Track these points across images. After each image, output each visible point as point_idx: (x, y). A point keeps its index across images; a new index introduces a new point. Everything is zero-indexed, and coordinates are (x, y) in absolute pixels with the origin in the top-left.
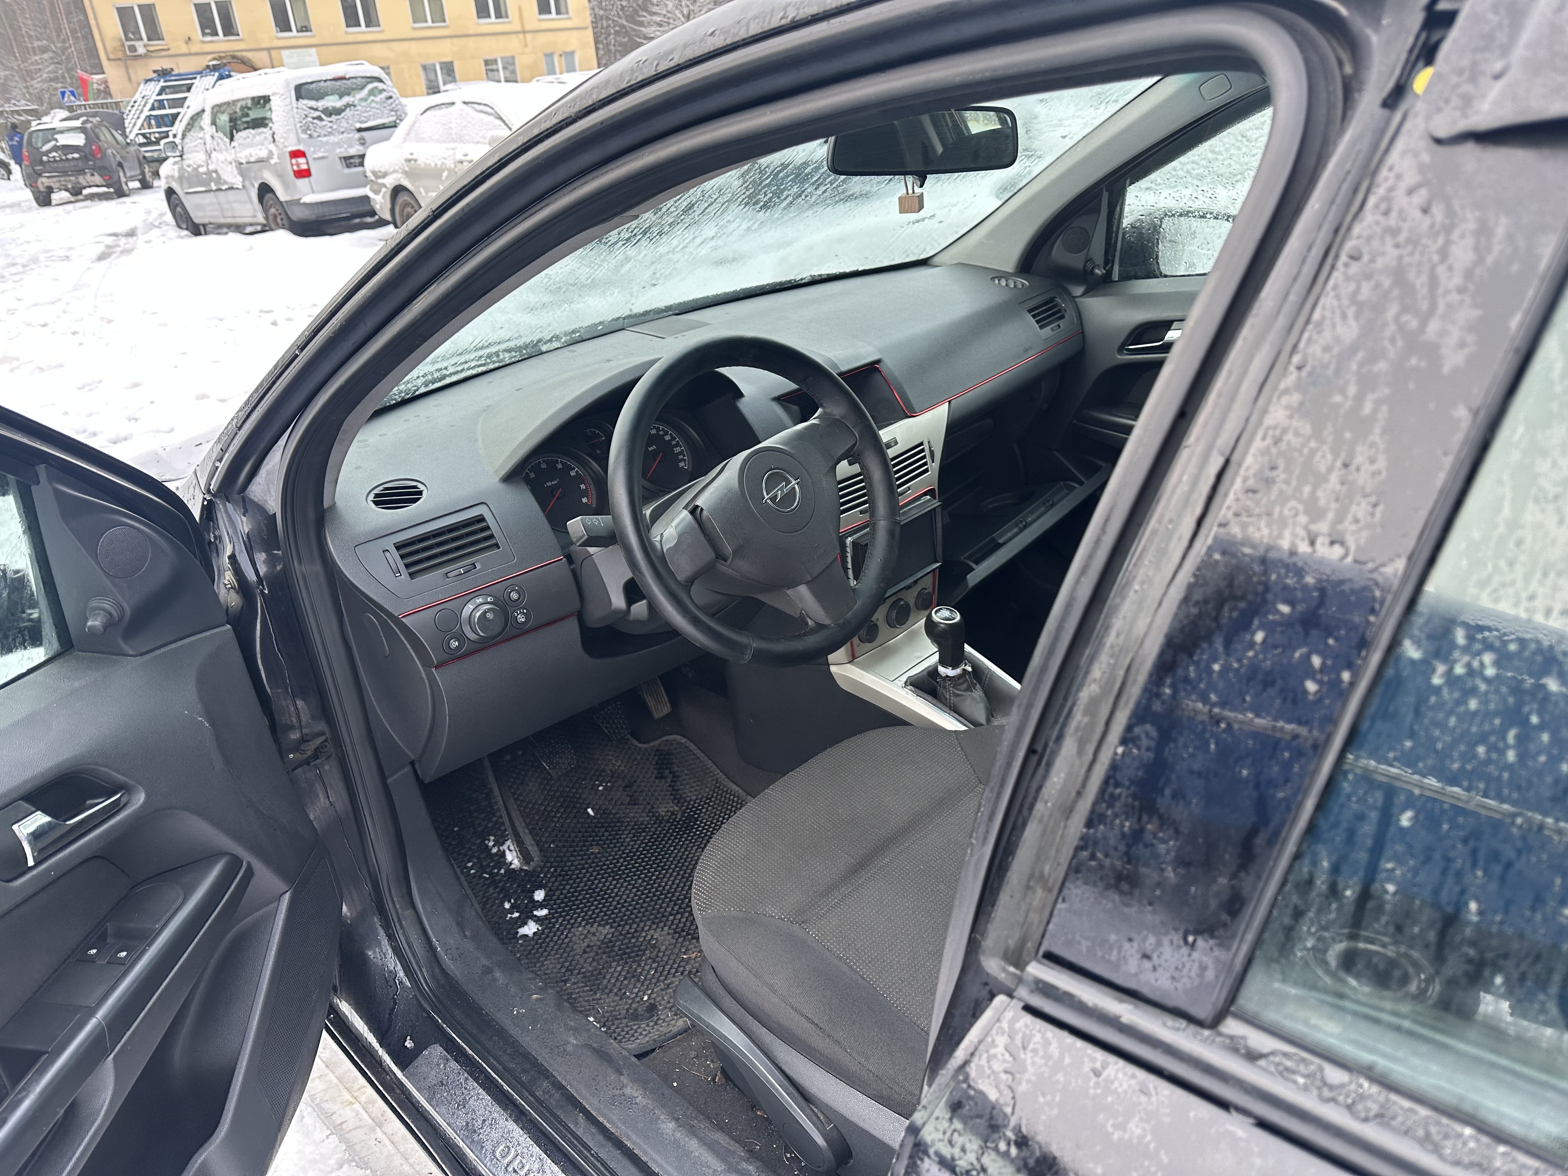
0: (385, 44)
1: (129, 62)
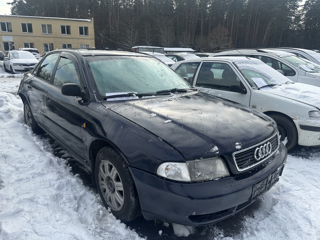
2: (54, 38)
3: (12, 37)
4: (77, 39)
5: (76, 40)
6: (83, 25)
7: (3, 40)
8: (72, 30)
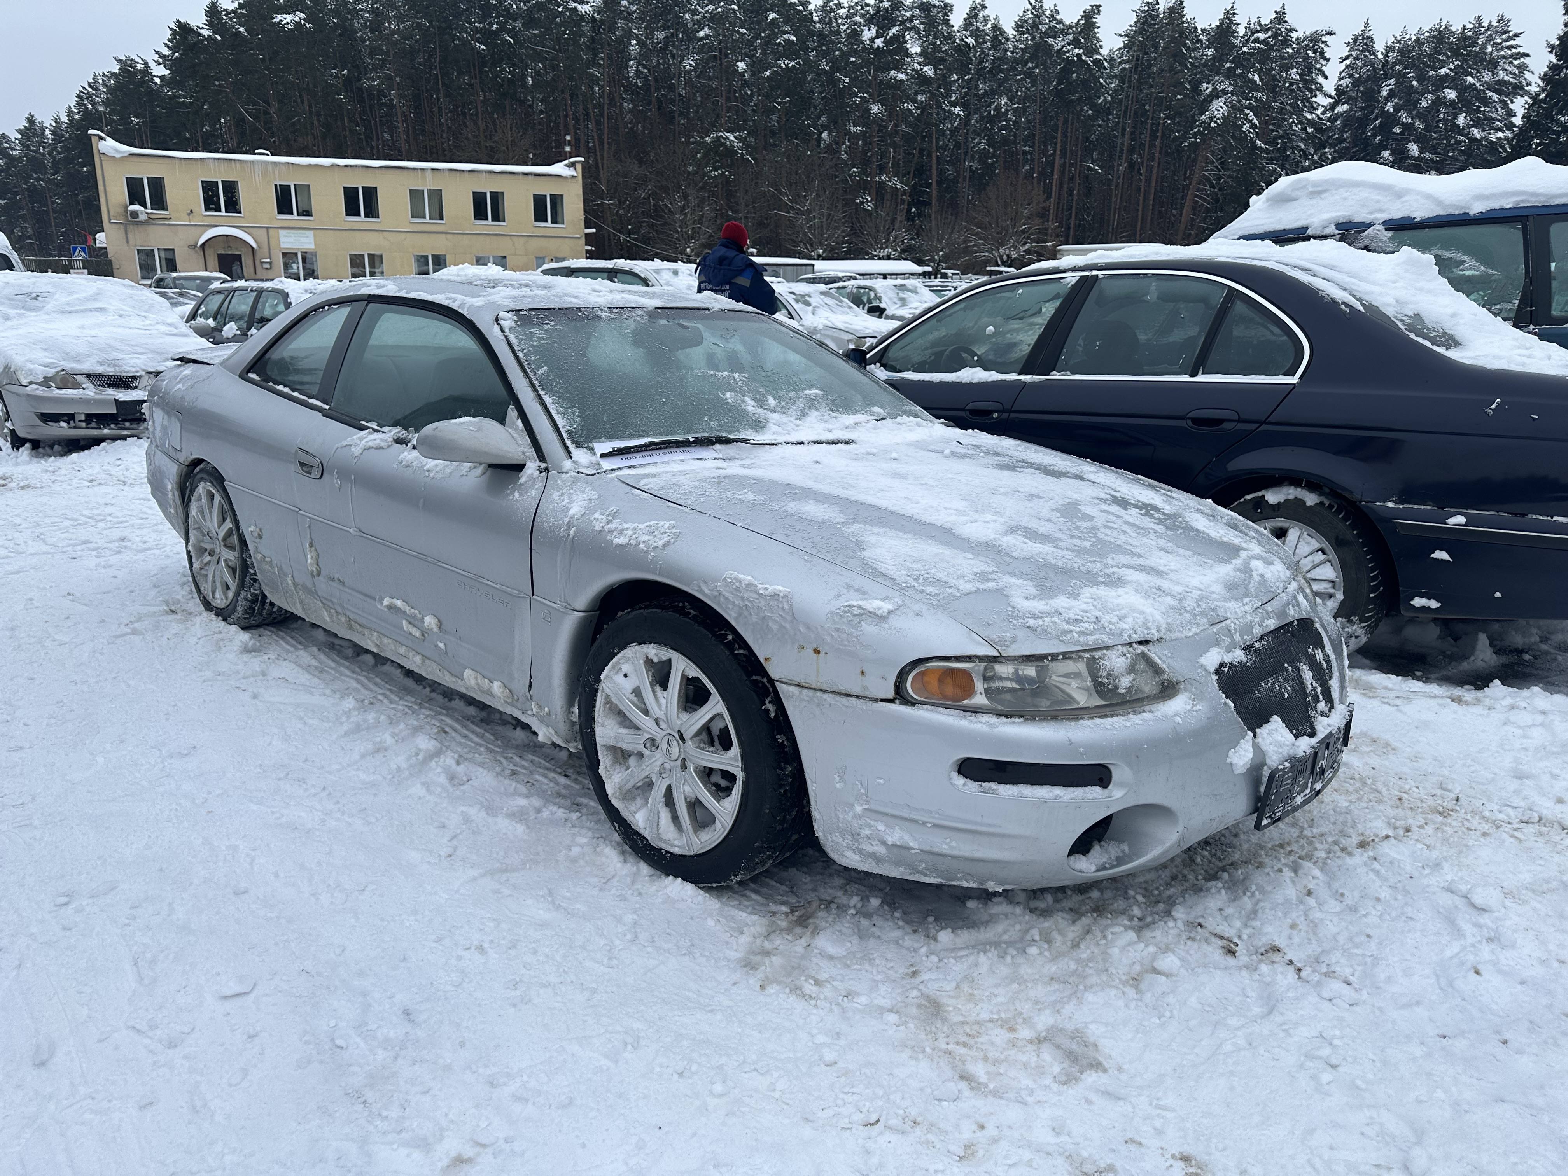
0: (381, 234)
1: (131, 227)
2: (449, 236)
3: (310, 233)
4: (525, 239)
5: (522, 240)
6: (547, 190)
7: (282, 246)
8: (509, 206)
